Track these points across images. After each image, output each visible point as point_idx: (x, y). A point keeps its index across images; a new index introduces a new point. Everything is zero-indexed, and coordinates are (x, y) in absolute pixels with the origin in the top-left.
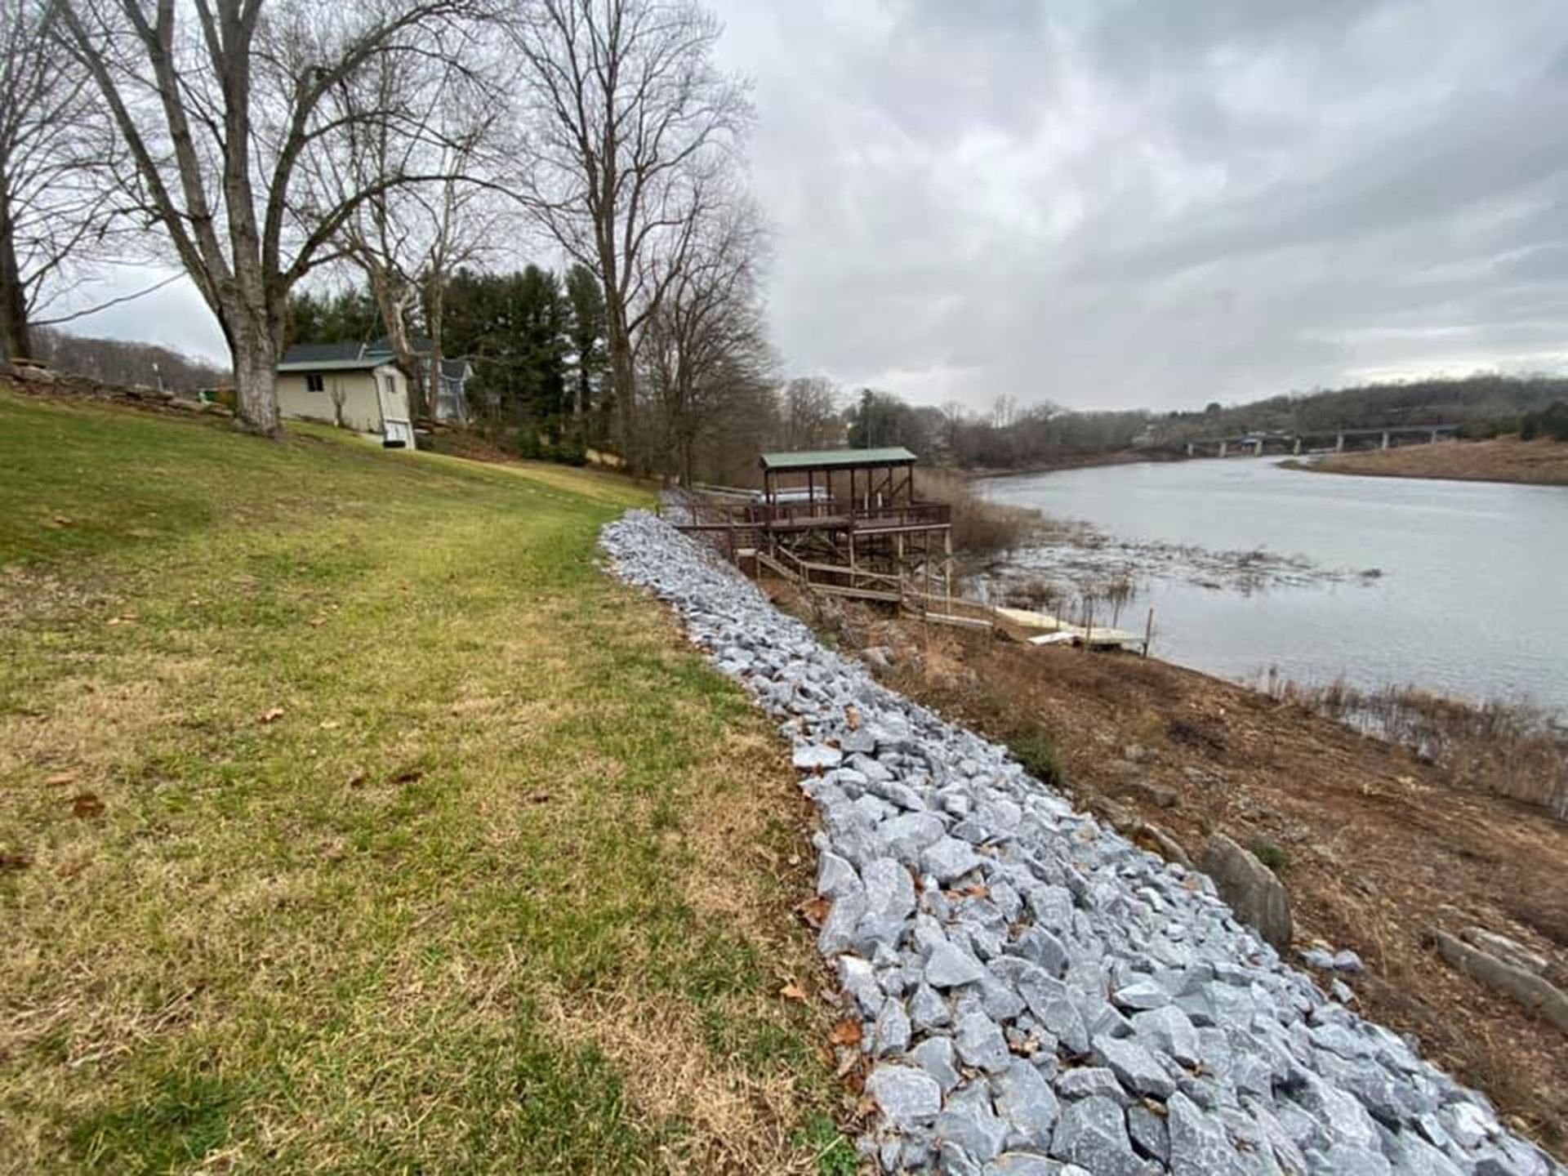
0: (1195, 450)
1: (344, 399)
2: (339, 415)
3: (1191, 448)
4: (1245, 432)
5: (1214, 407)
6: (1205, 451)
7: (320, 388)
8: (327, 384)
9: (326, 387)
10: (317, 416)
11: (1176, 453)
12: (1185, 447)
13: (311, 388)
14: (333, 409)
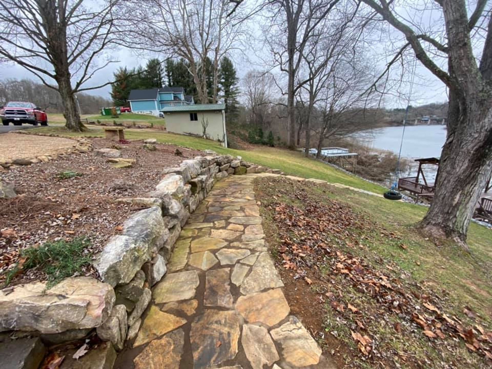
0: (406, 123)
1: (207, 125)
2: (204, 132)
3: (404, 121)
4: (422, 116)
5: (409, 107)
6: (409, 123)
7: (196, 119)
8: (199, 117)
9: (199, 118)
10: (195, 133)
11: (399, 123)
12: (402, 121)
13: (192, 119)
14: (202, 130)
